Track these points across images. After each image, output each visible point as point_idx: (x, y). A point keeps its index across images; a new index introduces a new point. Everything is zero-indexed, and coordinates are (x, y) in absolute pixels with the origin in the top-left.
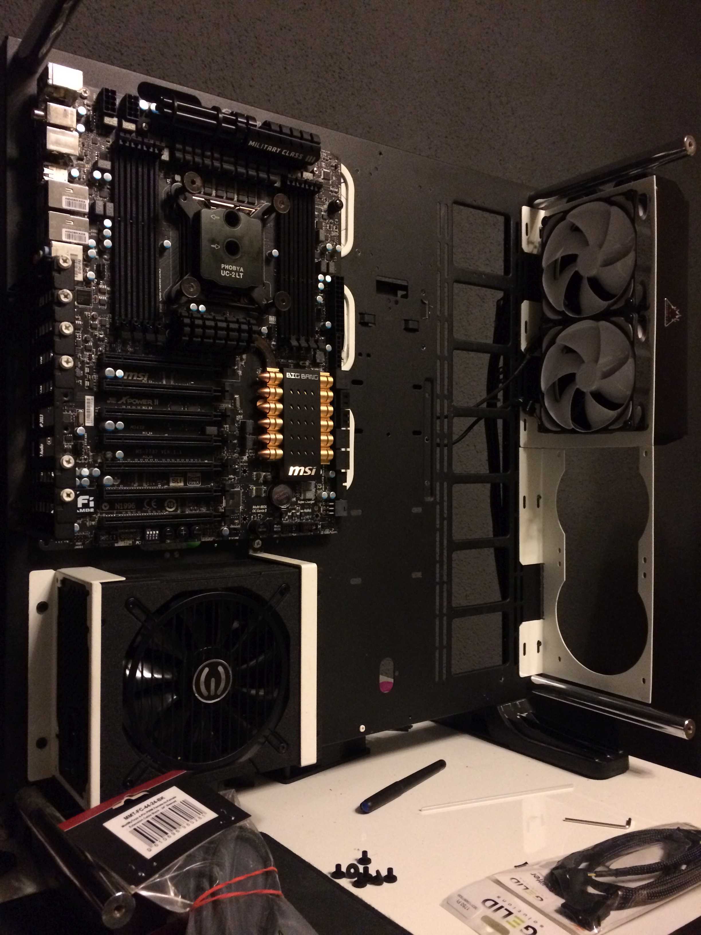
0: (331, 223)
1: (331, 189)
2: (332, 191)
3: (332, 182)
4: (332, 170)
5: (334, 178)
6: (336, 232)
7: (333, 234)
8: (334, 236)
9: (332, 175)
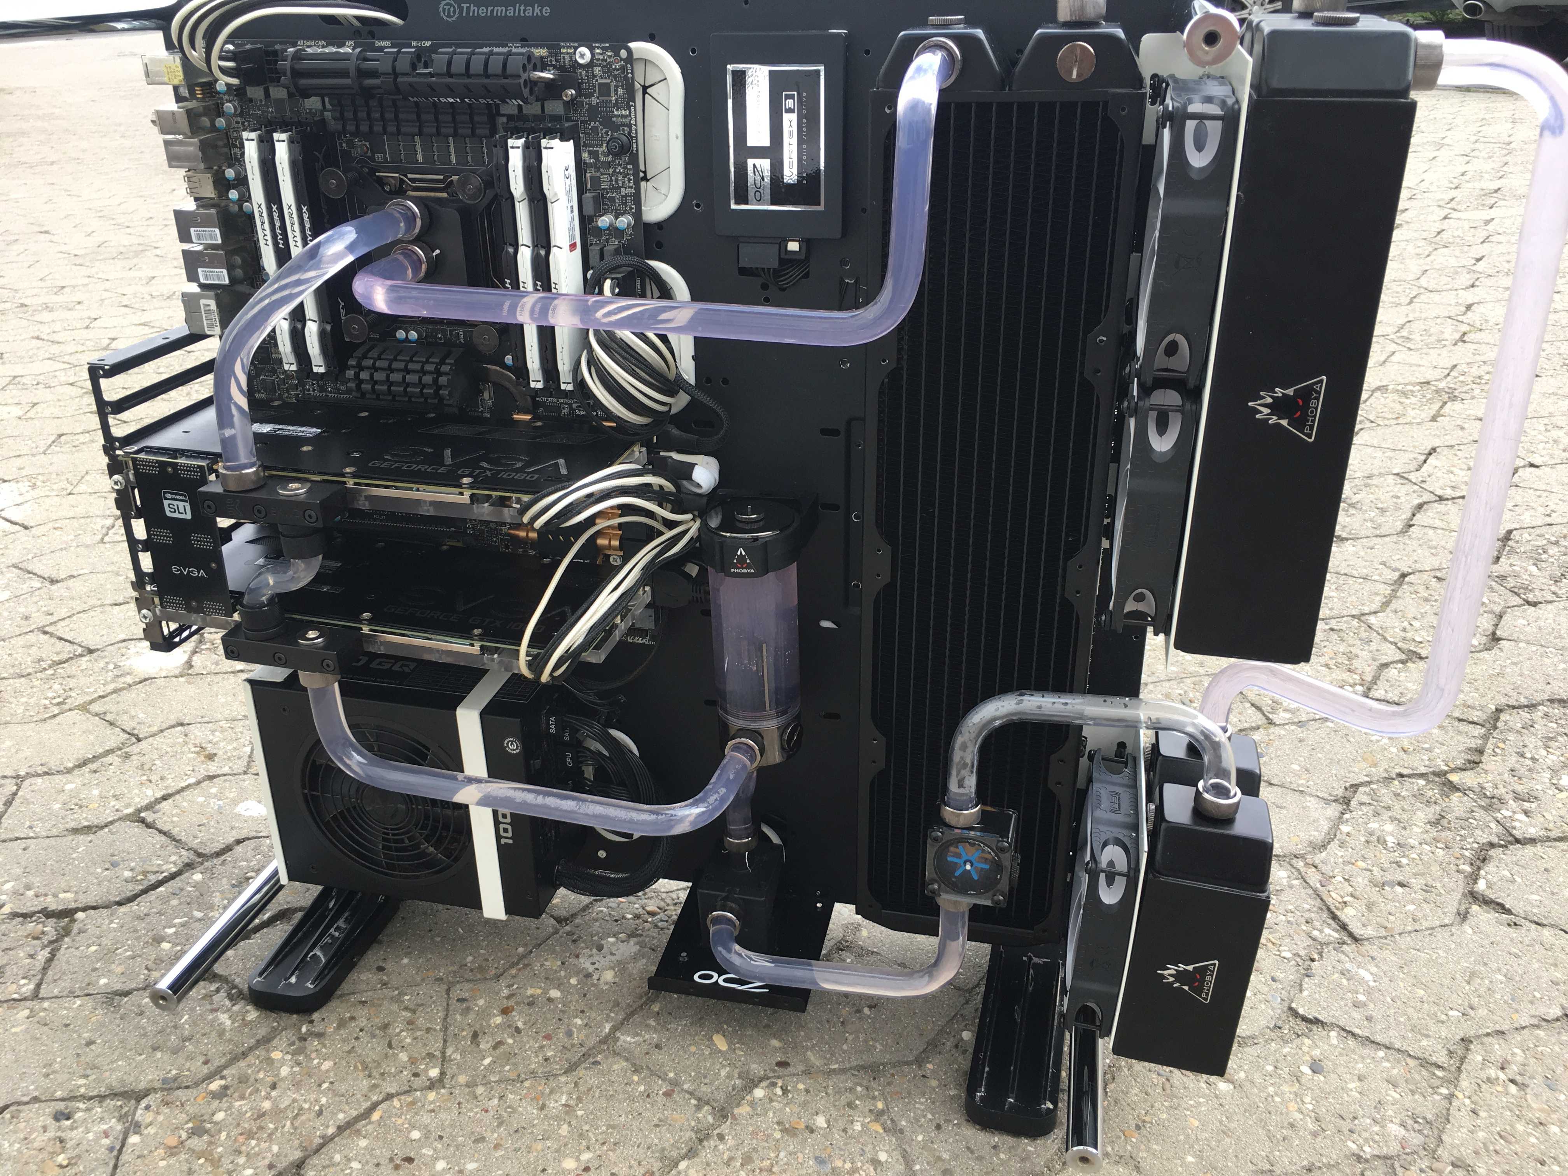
0: (620, 173)
1: (616, 113)
2: (619, 116)
3: (617, 100)
4: (615, 77)
5: (620, 91)
6: (630, 187)
7: (624, 191)
8: (626, 196)
9: (616, 87)
